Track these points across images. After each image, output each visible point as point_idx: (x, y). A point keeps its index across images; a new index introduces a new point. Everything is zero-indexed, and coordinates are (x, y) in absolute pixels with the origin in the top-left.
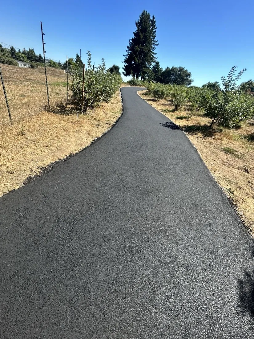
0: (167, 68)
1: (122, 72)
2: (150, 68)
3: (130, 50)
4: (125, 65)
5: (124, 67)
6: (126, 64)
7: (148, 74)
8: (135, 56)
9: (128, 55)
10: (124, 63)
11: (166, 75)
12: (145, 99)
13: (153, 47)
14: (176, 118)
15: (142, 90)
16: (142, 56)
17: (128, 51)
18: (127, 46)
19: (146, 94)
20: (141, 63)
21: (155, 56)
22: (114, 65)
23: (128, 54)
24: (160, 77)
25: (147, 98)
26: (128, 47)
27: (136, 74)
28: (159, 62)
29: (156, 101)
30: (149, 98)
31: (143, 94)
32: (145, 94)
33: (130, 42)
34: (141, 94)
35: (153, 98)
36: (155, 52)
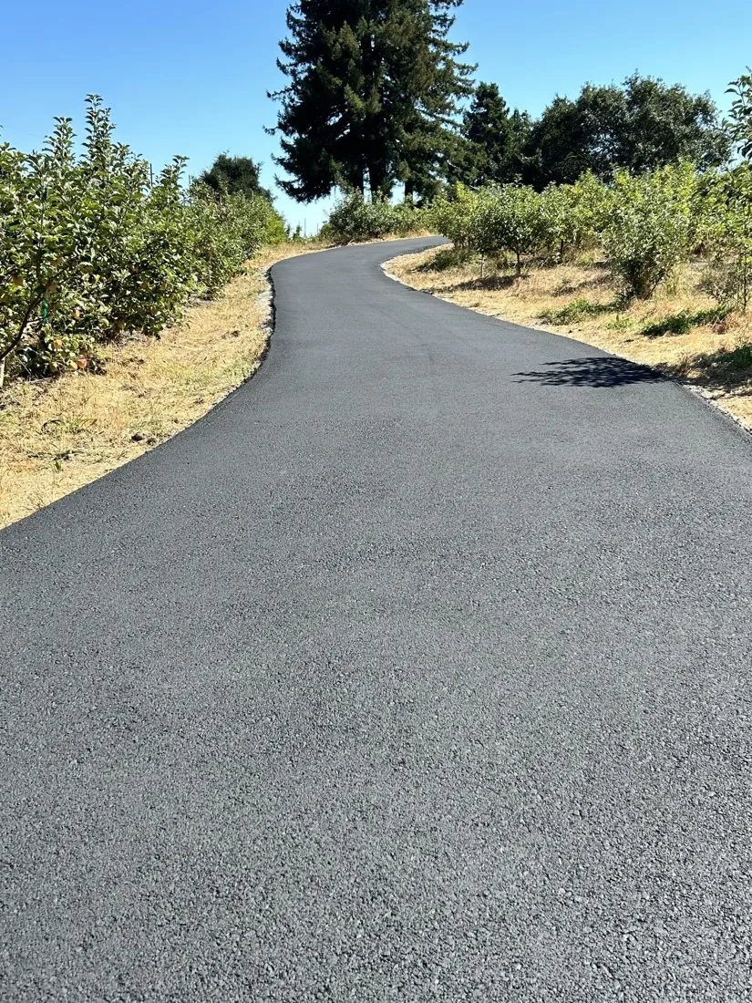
0: (557, 102)
1: (279, 183)
2: (450, 127)
3: (301, 60)
4: (290, 140)
5: (286, 156)
6: (296, 135)
7: (441, 161)
8: (339, 82)
9: (294, 87)
10: (280, 133)
11: (554, 140)
12: (433, 290)
13: (437, 18)
14: (645, 333)
15: (419, 251)
16: (378, 73)
17: (289, 69)
18: (282, 45)
19: (441, 264)
20: (387, 109)
21: (459, 59)
22: (222, 158)
23: (298, 83)
24: (524, 159)
25: (452, 278)
26: (286, 48)
27: (366, 176)
28: (493, 86)
29: (508, 282)
30: (458, 281)
31: (421, 269)
32: (432, 267)
33: (297, 22)
34: (409, 272)
35: (487, 274)
36: (451, 38)
